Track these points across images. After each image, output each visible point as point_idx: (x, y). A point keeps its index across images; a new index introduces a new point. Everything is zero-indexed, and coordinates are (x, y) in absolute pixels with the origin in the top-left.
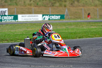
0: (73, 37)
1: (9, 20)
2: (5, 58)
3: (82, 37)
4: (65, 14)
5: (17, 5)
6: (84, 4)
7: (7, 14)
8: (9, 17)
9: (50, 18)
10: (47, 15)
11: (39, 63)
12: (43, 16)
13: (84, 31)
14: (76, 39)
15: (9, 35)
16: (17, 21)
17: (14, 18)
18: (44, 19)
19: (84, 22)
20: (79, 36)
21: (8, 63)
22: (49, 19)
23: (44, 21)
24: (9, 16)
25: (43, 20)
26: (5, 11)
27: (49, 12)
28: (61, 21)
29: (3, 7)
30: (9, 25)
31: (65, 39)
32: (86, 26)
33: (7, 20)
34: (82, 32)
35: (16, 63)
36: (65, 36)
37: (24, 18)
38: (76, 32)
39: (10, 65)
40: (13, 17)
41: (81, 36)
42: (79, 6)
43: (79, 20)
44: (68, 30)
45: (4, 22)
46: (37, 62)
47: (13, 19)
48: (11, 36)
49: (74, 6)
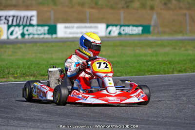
0: (166, 69)
1: (38, 34)
2: (29, 111)
3: (185, 71)
4: (153, 23)
5: (55, 4)
6: (189, 3)
7: (34, 22)
8: (40, 28)
9: (122, 32)
10: (116, 26)
11: (96, 121)
12: (108, 26)
13: (189, 58)
14: (172, 73)
15: (38, 64)
16: (54, 36)
17: (48, 30)
18: (110, 33)
19: (189, 40)
20: (178, 69)
21: (34, 121)
22: (120, 34)
23: (109, 37)
24: (38, 25)
25: (108, 35)
26: (31, 17)
27: (119, 20)
28: (143, 38)
29: (28, 8)
30: (38, 44)
31: (151, 74)
32: (192, 48)
33: (34, 34)
34: (184, 61)
35: (51, 122)
36: (150, 67)
37: (69, 30)
38: (172, 59)
39: (39, 124)
40: (46, 28)
41: (183, 68)
42: (180, 8)
43: (180, 37)
44: (156, 55)
45: (28, 39)
46: (94, 121)
47: (46, 32)
48: (41, 67)
49: (169, 9)
